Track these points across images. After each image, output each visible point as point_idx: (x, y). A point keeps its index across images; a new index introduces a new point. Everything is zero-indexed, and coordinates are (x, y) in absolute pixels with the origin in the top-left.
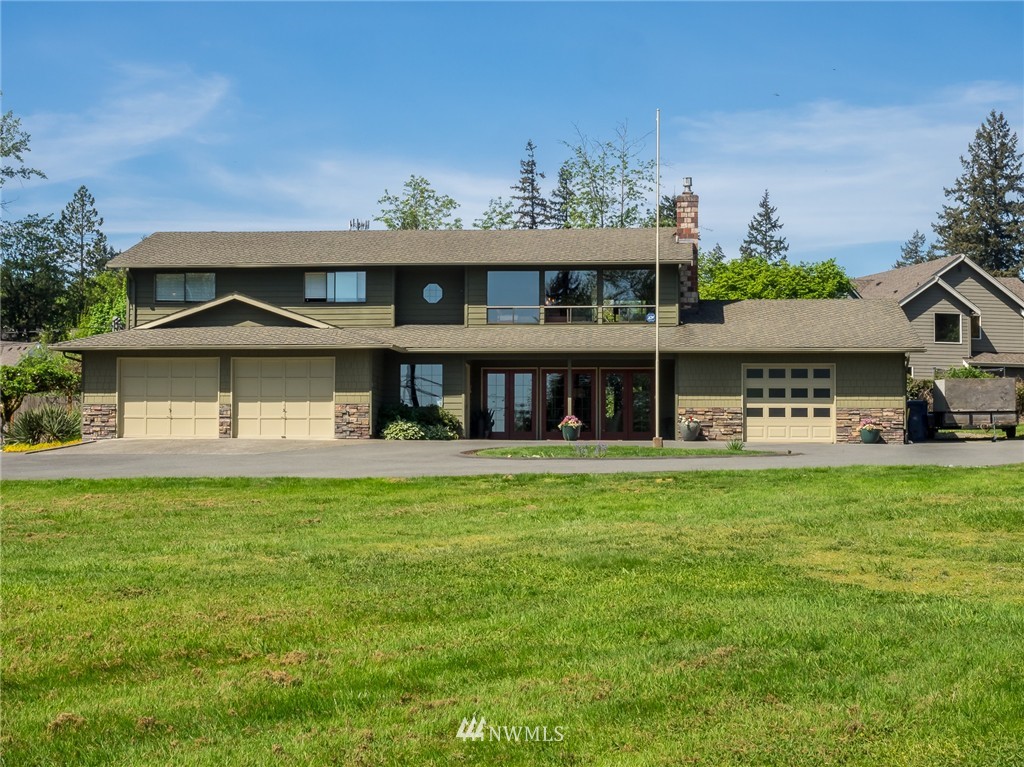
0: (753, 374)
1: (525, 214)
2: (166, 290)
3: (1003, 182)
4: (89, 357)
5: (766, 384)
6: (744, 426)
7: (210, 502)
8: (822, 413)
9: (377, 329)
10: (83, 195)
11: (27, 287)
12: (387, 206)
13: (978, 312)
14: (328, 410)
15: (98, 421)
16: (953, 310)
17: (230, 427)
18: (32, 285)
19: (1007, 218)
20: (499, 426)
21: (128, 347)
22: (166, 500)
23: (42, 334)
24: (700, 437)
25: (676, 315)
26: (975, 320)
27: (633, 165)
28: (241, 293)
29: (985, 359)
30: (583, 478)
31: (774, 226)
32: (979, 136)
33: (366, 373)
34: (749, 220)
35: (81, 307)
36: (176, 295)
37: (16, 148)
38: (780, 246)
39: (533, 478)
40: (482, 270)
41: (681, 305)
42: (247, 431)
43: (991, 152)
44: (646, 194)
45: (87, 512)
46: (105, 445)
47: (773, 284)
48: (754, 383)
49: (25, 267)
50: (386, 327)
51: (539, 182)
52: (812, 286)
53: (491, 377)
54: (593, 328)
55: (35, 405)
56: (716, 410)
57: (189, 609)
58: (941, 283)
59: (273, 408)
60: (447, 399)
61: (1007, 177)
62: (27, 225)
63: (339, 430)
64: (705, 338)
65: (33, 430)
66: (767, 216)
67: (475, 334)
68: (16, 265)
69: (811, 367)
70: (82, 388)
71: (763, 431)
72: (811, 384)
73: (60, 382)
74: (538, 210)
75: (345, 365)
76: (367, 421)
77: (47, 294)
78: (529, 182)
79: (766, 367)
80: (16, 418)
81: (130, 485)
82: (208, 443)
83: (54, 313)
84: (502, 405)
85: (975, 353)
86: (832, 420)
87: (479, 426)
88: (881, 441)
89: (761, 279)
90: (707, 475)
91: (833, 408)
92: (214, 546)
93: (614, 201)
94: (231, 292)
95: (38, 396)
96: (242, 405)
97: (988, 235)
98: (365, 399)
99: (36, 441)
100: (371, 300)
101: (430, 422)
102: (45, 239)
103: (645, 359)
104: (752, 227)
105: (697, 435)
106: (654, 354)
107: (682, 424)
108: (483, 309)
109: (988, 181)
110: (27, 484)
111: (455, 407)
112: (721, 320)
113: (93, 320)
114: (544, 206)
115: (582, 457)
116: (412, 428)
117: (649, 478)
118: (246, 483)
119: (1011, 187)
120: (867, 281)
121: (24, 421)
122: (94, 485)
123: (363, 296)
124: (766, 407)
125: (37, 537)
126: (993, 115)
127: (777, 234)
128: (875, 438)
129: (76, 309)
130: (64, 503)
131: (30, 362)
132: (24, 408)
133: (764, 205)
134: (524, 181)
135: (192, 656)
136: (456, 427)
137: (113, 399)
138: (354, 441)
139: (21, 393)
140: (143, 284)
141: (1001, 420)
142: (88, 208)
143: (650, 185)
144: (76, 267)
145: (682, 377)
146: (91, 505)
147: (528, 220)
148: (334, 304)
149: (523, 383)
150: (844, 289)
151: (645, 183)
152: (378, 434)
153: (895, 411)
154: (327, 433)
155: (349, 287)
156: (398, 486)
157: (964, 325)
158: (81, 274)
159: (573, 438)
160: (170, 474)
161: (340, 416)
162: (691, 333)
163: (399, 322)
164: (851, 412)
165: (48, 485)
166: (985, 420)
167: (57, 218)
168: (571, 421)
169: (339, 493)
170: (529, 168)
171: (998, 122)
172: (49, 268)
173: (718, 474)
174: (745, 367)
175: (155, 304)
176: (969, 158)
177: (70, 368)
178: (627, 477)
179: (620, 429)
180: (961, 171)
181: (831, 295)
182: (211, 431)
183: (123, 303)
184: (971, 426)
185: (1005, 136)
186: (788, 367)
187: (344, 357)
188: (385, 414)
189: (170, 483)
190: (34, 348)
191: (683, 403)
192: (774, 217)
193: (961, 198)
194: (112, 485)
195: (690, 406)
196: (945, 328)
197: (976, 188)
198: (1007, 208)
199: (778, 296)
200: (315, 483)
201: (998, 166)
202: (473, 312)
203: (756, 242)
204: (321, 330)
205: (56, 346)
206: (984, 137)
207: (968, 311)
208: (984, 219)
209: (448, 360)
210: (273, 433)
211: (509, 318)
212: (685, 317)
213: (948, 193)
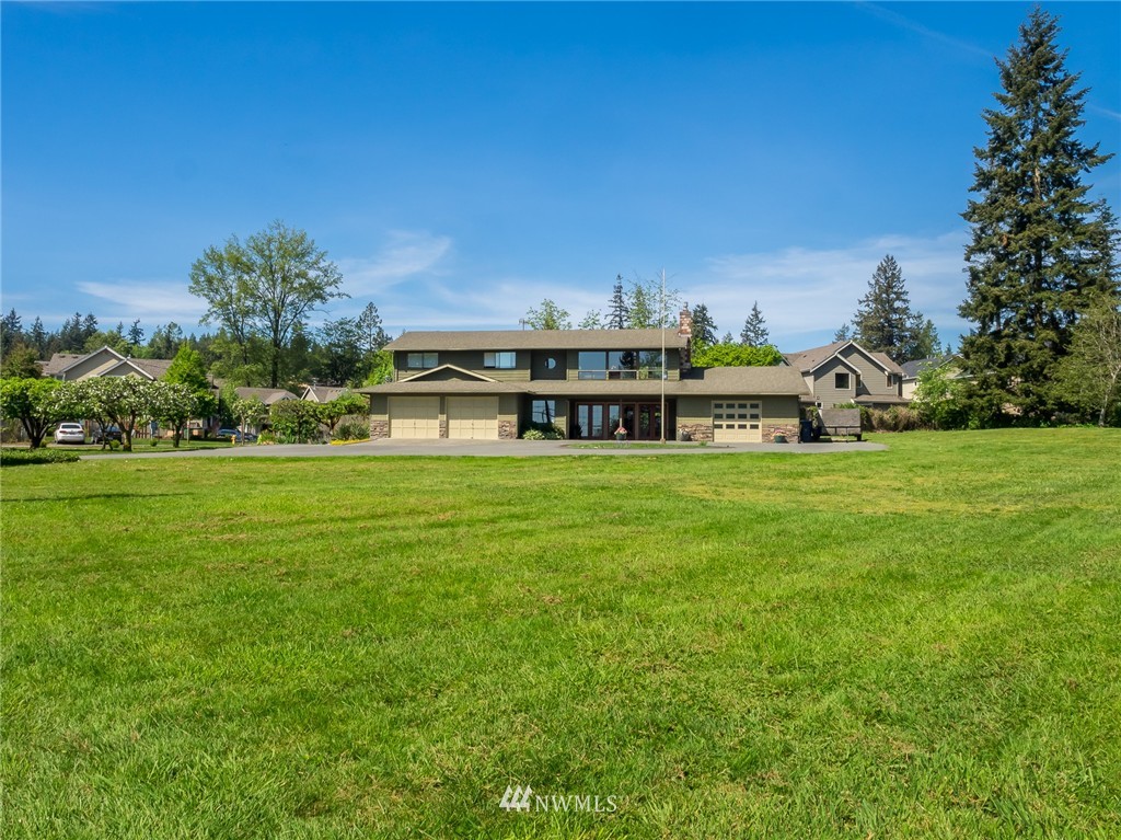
0: (718, 406)
1: (616, 316)
2: (413, 362)
3: (893, 296)
4: (374, 396)
5: (725, 411)
6: (713, 434)
7: (430, 466)
8: (756, 427)
9: (521, 382)
10: (371, 307)
11: (340, 357)
12: (531, 315)
13: (860, 372)
14: (495, 424)
15: (378, 429)
16: (846, 371)
17: (445, 433)
18: (343, 356)
19: (895, 317)
20: (585, 433)
21: (393, 391)
22: (409, 465)
23: (348, 382)
24: (690, 439)
25: (678, 375)
26: (858, 376)
27: (665, 292)
28: (451, 363)
29: (863, 398)
30: (612, 457)
31: (760, 321)
32: (879, 269)
33: (514, 405)
34: (746, 318)
35: (370, 368)
36: (418, 364)
37: (335, 282)
38: (764, 333)
39: (587, 457)
40: (576, 351)
41: (681, 370)
42: (453, 435)
43: (886, 278)
44: (673, 308)
45: (372, 469)
46: (382, 441)
47: (738, 358)
48: (718, 411)
49: (340, 347)
50: (526, 381)
51: (624, 298)
52: (759, 359)
53: (580, 407)
54: (634, 382)
55: (346, 421)
56: (697, 425)
57: (412, 500)
58: (839, 356)
59: (467, 423)
60: (557, 419)
61: (895, 293)
62: (341, 324)
63: (500, 435)
64: (693, 387)
65: (345, 433)
66: (756, 316)
67: (572, 385)
68: (335, 345)
69: (748, 403)
70: (370, 412)
71: (724, 436)
72: (748, 411)
73: (359, 409)
74: (623, 313)
75: (504, 401)
76: (515, 430)
77: (351, 362)
78: (618, 298)
79: (725, 403)
80: (337, 427)
81: (393, 459)
82: (433, 441)
83: (356, 372)
84: (586, 421)
85: (858, 395)
86: (759, 432)
87: (574, 432)
88: (786, 442)
89: (732, 355)
90: (674, 456)
91: (760, 424)
92: (427, 482)
93: (655, 312)
94: (446, 363)
95: (347, 416)
96: (450, 421)
97: (884, 326)
98: (514, 418)
99: (347, 439)
100: (518, 367)
101: (547, 430)
102: (349, 332)
103: (657, 398)
104: (748, 322)
105: (688, 438)
106: (660, 396)
107: (680, 432)
108: (576, 372)
109: (884, 295)
110: (344, 458)
111: (561, 423)
112: (702, 378)
113: (376, 376)
114: (627, 312)
115: (619, 448)
116: (537, 433)
117: (644, 457)
118: (448, 458)
119: (898, 299)
120: (797, 356)
121: (341, 429)
122: (375, 458)
123: (514, 365)
124: (724, 424)
125: (349, 479)
126: (887, 257)
127: (762, 326)
128: (782, 440)
129: (367, 370)
130: (361, 466)
131: (342, 398)
132: (340, 422)
133: (755, 309)
134: (616, 297)
135: (411, 513)
136: (561, 434)
137: (386, 417)
138: (508, 440)
139: (339, 414)
140: (401, 359)
141: (852, 431)
142: (374, 314)
143: (675, 303)
144: (367, 346)
145: (680, 407)
146: (373, 466)
147: (618, 319)
148: (499, 369)
149: (598, 409)
150: (776, 361)
151: (672, 302)
152: (520, 436)
153: (793, 426)
154: (494, 436)
155: (507, 360)
156: (522, 460)
157: (852, 379)
158: (370, 350)
159: (622, 439)
160: (412, 454)
161: (501, 427)
162: (686, 384)
163: (532, 379)
164: (769, 426)
165: (354, 458)
166: (844, 431)
167: (357, 320)
168: (622, 431)
169: (491, 463)
170: (619, 289)
171: (890, 261)
172: (353, 347)
173: (678, 456)
174: (714, 402)
175: (407, 369)
176: (873, 282)
177: (364, 402)
178: (633, 457)
179: (648, 434)
180: (868, 290)
181: (770, 364)
182: (436, 434)
183: (391, 368)
184: (836, 434)
185: (895, 269)
186: (736, 403)
187: (503, 397)
188: (525, 425)
189: (412, 458)
190: (345, 391)
191: (681, 421)
192: (760, 316)
193: (868, 305)
194: (384, 459)
195: (684, 423)
196: (841, 381)
197: (877, 299)
198: (895, 311)
199: (741, 364)
200: (481, 458)
201: (890, 286)
202: (570, 373)
203: (750, 330)
204: (490, 382)
205: (357, 390)
206: (882, 270)
207: (854, 372)
208: (881, 317)
209: (557, 398)
210: (467, 436)
211: (590, 376)
212: (683, 376)
213: (861, 302)
